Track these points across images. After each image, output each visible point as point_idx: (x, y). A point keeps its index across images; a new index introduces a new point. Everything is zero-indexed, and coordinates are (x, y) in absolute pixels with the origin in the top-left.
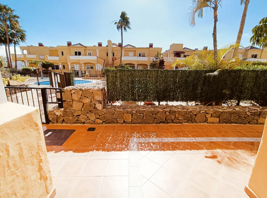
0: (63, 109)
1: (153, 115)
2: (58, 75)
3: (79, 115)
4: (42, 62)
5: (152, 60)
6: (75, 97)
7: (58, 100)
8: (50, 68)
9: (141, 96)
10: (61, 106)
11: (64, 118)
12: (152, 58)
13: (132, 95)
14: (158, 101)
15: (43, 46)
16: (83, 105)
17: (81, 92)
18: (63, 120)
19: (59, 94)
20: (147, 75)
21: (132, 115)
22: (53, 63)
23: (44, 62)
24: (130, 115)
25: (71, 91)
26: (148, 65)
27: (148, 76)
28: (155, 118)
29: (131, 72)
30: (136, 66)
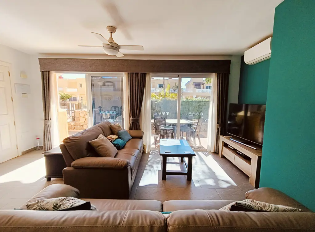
0: (75, 122)
2: (74, 105)
3: (83, 125)
4: (61, 94)
6: (82, 115)
7: (73, 117)
8: (68, 100)
10: (74, 120)
11: (75, 126)
15: (62, 78)
16: (86, 120)
17: (84, 112)
18: (75, 128)
19: (73, 114)
22: (71, 95)
23: (63, 94)
25: (79, 111)
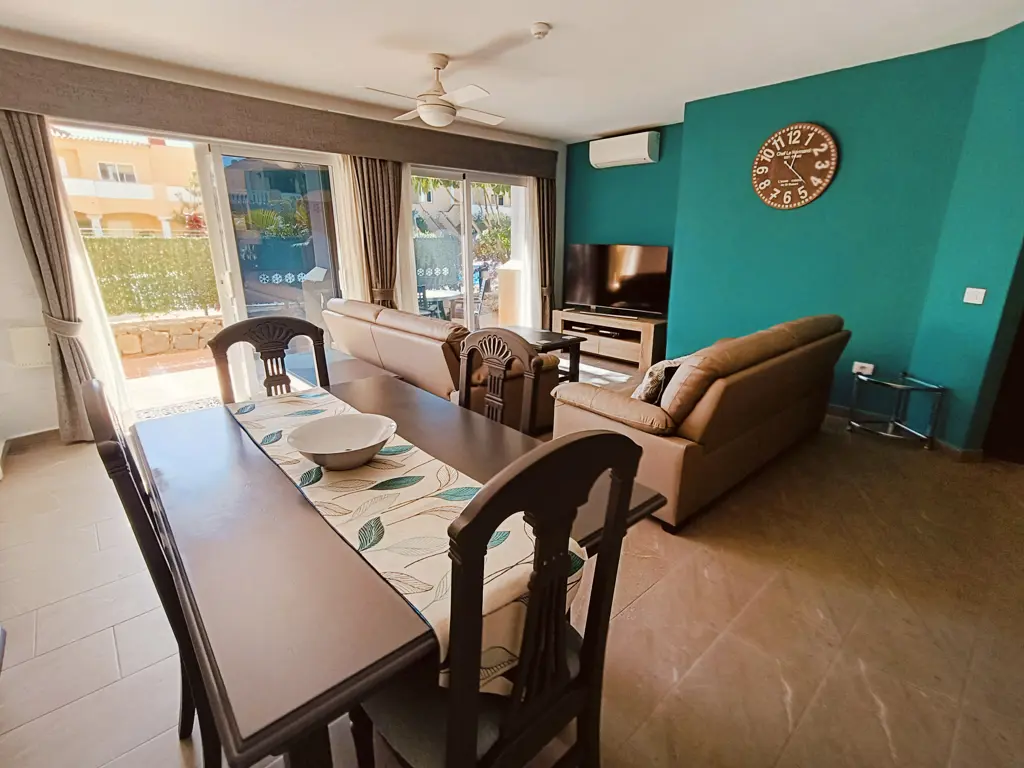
1: (193, 330)
5: (177, 199)
9: (154, 300)
12: (171, 191)
13: (128, 300)
14: (201, 307)
20: (158, 250)
21: (140, 337)
24: (136, 337)
26: (160, 218)
27: (161, 252)
28: (200, 338)
29: (110, 244)
30: (96, 222)
